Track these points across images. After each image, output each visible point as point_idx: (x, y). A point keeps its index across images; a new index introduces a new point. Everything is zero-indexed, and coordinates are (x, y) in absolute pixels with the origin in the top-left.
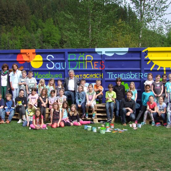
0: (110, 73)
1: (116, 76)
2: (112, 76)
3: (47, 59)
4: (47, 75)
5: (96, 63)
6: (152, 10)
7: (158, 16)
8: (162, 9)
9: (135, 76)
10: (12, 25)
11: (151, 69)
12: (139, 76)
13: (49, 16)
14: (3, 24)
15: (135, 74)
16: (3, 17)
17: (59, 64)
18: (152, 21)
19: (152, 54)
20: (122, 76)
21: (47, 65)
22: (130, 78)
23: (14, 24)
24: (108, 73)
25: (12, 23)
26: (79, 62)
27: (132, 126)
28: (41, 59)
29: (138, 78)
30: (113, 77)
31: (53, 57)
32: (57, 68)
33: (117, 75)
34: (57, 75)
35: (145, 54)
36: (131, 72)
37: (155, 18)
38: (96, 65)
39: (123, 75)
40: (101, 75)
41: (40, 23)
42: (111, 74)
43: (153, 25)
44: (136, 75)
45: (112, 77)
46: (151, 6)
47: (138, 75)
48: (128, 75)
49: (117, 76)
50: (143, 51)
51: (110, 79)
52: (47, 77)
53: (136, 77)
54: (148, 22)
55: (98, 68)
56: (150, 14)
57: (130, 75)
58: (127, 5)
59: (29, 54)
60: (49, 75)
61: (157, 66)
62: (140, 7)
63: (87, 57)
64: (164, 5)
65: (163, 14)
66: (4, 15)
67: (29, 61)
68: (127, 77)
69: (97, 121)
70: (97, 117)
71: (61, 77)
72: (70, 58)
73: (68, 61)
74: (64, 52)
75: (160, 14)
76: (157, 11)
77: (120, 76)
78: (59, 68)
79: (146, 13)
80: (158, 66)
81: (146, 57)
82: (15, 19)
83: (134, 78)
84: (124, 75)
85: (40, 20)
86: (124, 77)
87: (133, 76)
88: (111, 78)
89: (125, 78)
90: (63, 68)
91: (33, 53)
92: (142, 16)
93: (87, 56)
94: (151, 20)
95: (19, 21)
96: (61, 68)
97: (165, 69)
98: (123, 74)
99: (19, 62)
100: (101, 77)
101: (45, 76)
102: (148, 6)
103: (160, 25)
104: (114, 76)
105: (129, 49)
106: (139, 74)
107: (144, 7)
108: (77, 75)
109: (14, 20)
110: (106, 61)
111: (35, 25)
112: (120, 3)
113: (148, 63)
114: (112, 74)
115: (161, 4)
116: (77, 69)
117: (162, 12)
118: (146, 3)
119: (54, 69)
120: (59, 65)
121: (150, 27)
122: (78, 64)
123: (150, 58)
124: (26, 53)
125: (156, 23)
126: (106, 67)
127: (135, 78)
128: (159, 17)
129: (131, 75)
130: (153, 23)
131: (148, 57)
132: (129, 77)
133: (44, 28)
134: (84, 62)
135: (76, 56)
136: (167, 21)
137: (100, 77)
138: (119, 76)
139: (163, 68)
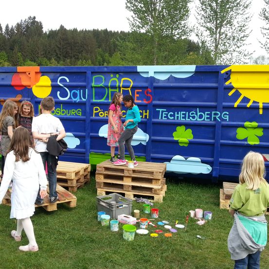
0: (161, 110)
1: (171, 116)
2: (164, 115)
3: (59, 83)
4: (58, 110)
5: (137, 92)
6: (229, 39)
7: (236, 46)
8: (241, 38)
9: (205, 116)
10: (78, 58)
11: (236, 105)
12: (213, 116)
13: (116, 50)
14: (68, 57)
15: (206, 113)
16: (68, 50)
17: (78, 92)
18: (229, 52)
19: (238, 76)
20: (182, 116)
21: (58, 93)
22: (196, 120)
23: (79, 57)
24: (157, 109)
25: (77, 57)
26: (110, 90)
27: (195, 215)
28: (49, 83)
29: (211, 120)
30: (167, 117)
31: (68, 81)
32: (74, 100)
33: (172, 113)
34: (74, 111)
35: (226, 76)
36: (198, 109)
37: (232, 49)
38: (138, 95)
39: (183, 114)
40: (146, 112)
41: (106, 58)
42: (162, 112)
43: (229, 58)
44: (208, 114)
45: (165, 117)
46: (228, 35)
47: (210, 115)
48: (193, 114)
49: (174, 116)
50: (223, 72)
51: (161, 121)
52: (58, 113)
53: (207, 118)
54: (223, 53)
55: (140, 101)
56: (226, 44)
57: (197, 114)
58: (200, 32)
59: (29, 74)
60: (62, 111)
61: (246, 100)
62: (215, 35)
63: (123, 81)
64: (243, 34)
65: (242, 44)
66: (69, 48)
67: (30, 86)
68: (191, 118)
69: (132, 196)
70: (132, 189)
71: (80, 114)
72: (95, 82)
73: (92, 87)
74: (86, 72)
75: (239, 44)
76: (235, 40)
77: (179, 115)
78: (77, 100)
79: (222, 43)
80: (250, 100)
81: (227, 83)
82: (80, 52)
83: (204, 120)
84: (185, 114)
85: (107, 54)
86: (184, 118)
87: (201, 117)
88: (163, 118)
89: (187, 119)
90: (84, 100)
91: (36, 73)
92: (216, 47)
93: (123, 79)
94: (227, 51)
95: (84, 54)
96: (80, 98)
97: (261, 105)
98: (185, 112)
99: (15, 88)
100: (146, 116)
101: (55, 112)
102: (224, 35)
103: (237, 57)
104: (167, 114)
105: (197, 67)
106: (213, 112)
107: (220, 35)
108: (105, 112)
109: (79, 54)
110: (155, 88)
111: (101, 59)
112: (192, 31)
113: (230, 94)
114: (165, 111)
115: (240, 32)
116: (106, 101)
117: (241, 42)
118: (222, 31)
119: (70, 100)
120: (77, 94)
121: (225, 60)
122: (108, 93)
123: (235, 85)
124: (25, 72)
125: (233, 55)
126: (154, 100)
127: (206, 120)
128: (237, 48)
129: (199, 114)
130: (230, 55)
131: (231, 83)
132: (194, 117)
133: (110, 62)
134: (117, 90)
135: (105, 79)
136: (246, 53)
137: (144, 117)
138: (176, 115)
139: (258, 103)
